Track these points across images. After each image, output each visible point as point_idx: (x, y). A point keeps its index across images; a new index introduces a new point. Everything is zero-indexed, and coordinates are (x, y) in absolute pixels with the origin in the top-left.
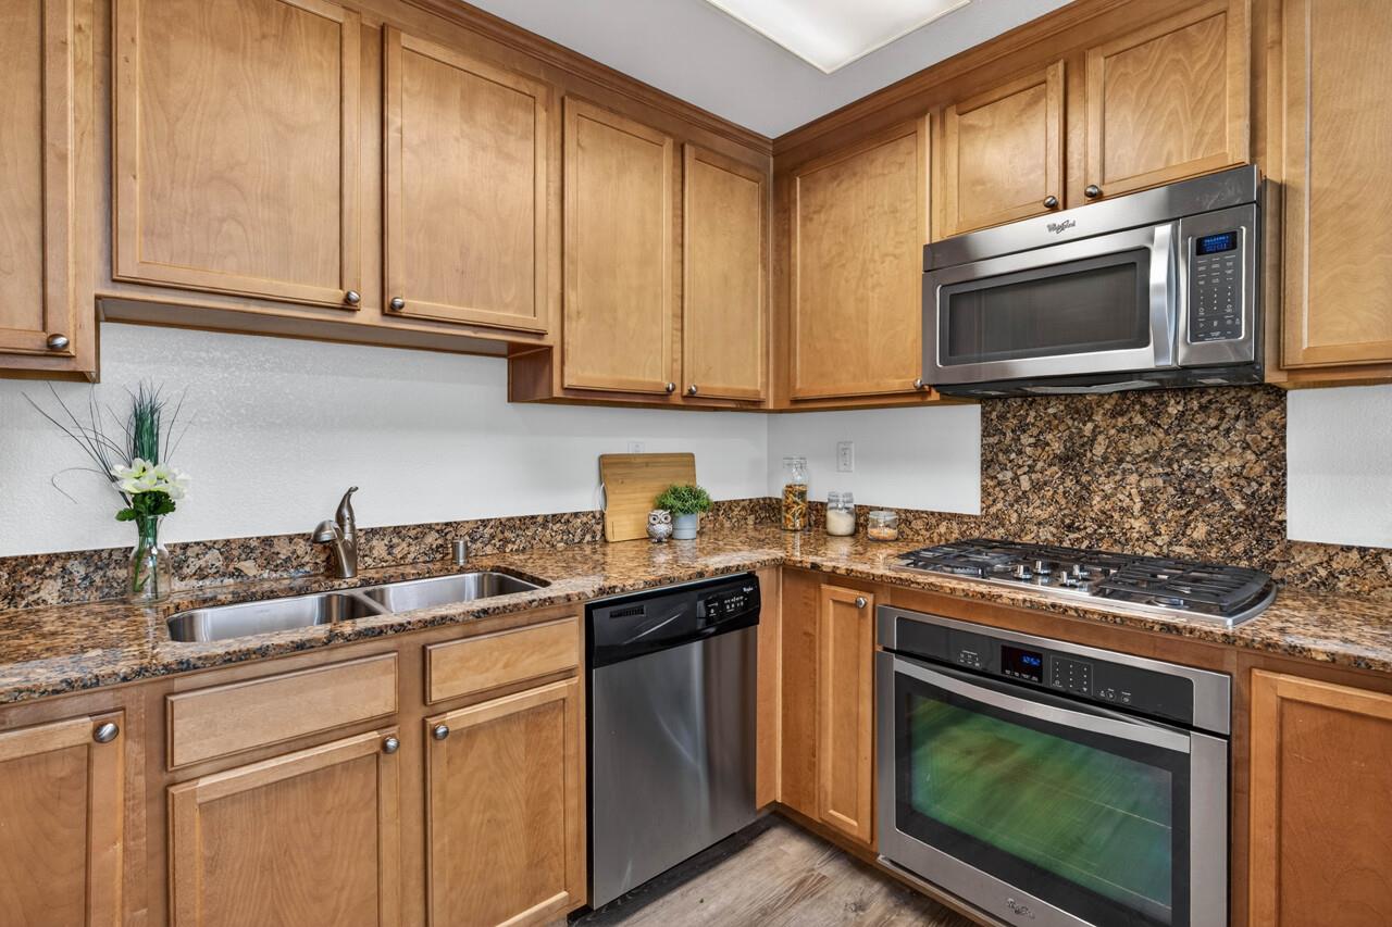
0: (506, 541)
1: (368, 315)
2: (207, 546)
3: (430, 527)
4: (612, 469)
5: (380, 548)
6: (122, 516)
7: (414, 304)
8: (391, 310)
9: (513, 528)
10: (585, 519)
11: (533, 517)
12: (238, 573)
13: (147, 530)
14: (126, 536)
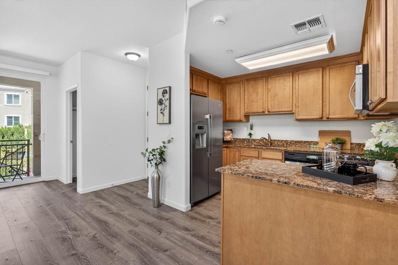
0: (296, 145)
1: (267, 113)
2: (257, 140)
3: (283, 141)
4: (322, 133)
5: (276, 143)
6: (248, 135)
7: (271, 110)
8: (269, 112)
9: (298, 143)
10: (314, 143)
11: (302, 141)
12: (260, 143)
13: (251, 137)
14: (249, 137)
